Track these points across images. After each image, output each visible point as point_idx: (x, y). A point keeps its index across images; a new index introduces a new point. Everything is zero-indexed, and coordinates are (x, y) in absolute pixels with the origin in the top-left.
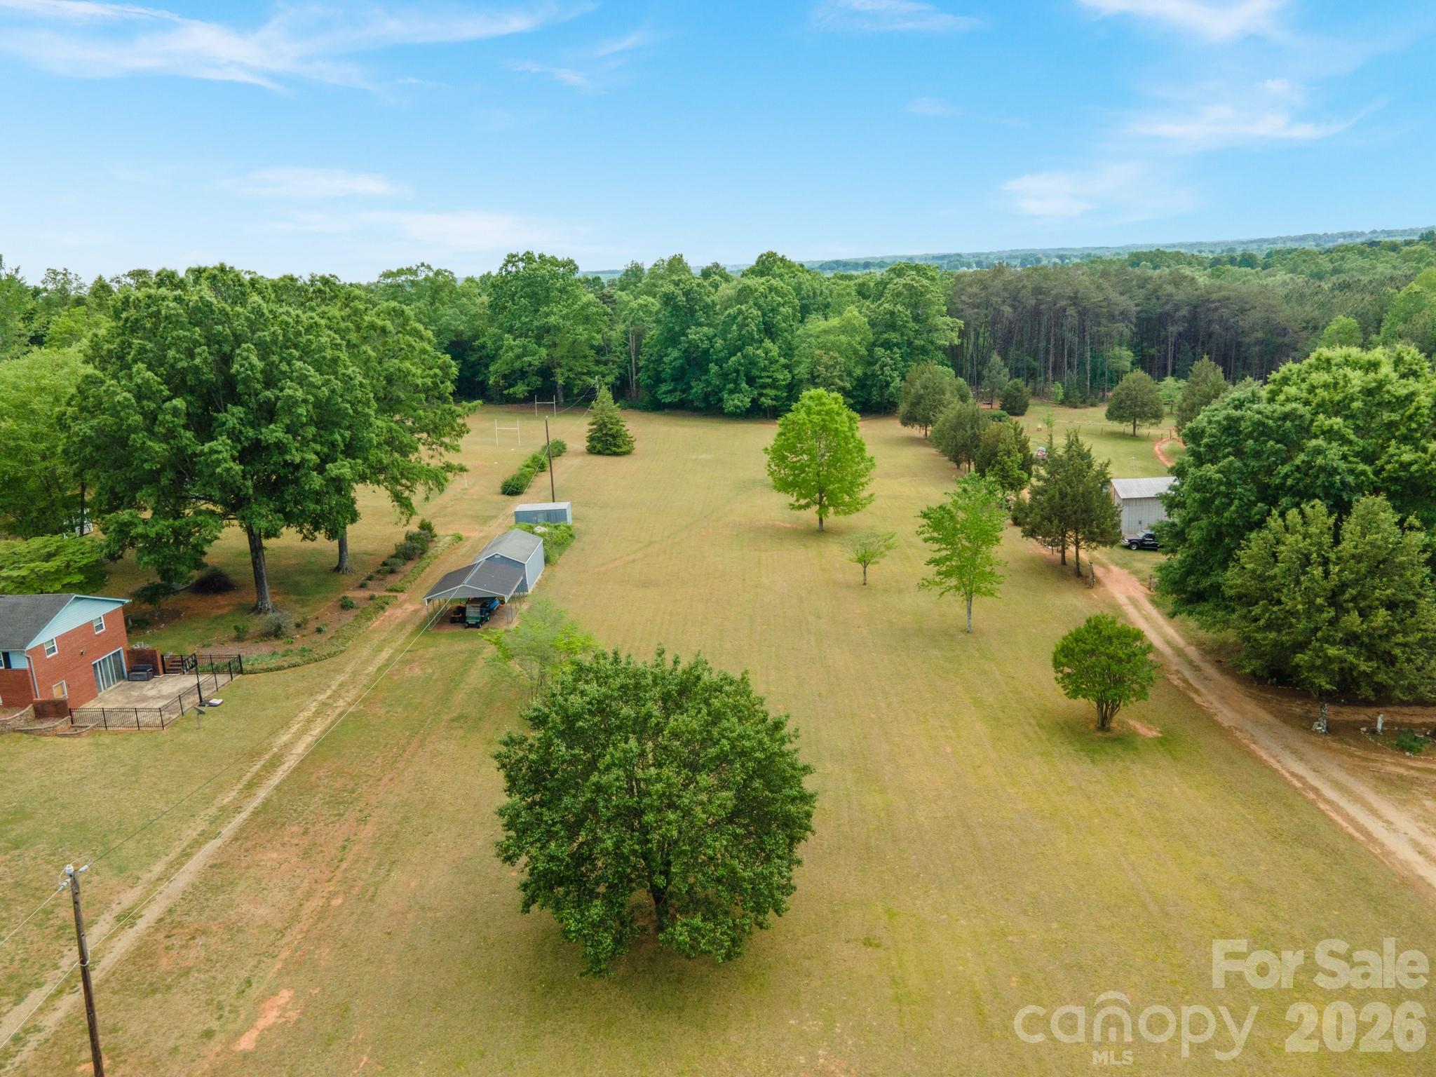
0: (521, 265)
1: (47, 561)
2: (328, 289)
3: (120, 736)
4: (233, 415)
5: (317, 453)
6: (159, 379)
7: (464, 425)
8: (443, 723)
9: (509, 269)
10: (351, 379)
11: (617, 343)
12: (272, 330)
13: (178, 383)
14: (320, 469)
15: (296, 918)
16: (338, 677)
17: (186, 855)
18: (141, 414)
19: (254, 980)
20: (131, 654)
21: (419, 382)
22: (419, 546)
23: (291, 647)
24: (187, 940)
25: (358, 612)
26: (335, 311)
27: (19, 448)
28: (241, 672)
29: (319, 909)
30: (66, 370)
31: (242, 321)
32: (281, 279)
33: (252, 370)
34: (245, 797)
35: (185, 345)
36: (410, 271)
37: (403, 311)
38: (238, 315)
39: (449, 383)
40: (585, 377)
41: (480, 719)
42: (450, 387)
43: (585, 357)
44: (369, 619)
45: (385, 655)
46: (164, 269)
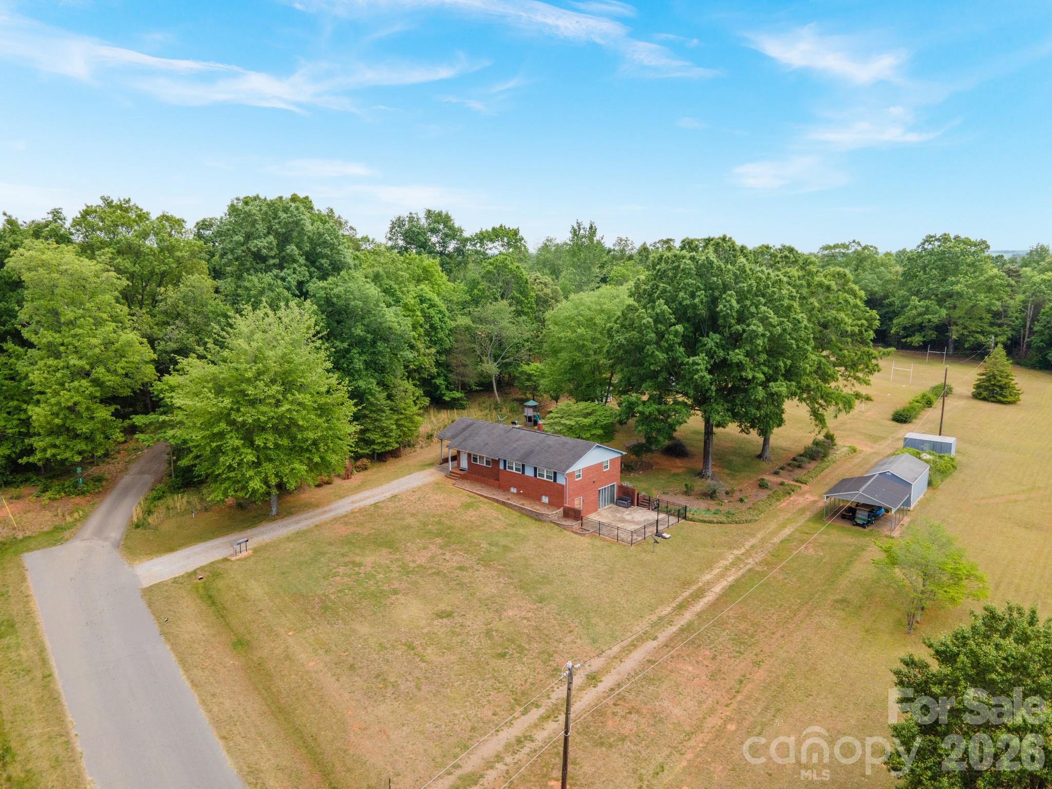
0: (937, 243)
1: (585, 418)
2: (792, 256)
3: (606, 543)
4: (712, 339)
5: (764, 373)
6: (671, 311)
7: (877, 365)
8: (829, 602)
9: (926, 247)
10: (799, 322)
11: (1013, 310)
12: (750, 283)
13: (682, 314)
14: (764, 385)
15: (699, 728)
16: (751, 540)
17: (633, 646)
18: (655, 332)
19: (666, 767)
20: (621, 487)
21: (849, 329)
22: (823, 451)
23: (721, 508)
24: (627, 713)
25: (770, 492)
26: (794, 272)
27: (584, 345)
28: (685, 518)
29: (717, 727)
30: (617, 300)
31: (731, 275)
32: (760, 247)
33: (731, 310)
34: (676, 615)
35: (691, 289)
36: (844, 246)
37: (845, 275)
38: (729, 271)
39: (871, 332)
40: (977, 335)
41: (860, 607)
42: (872, 334)
43: (981, 319)
44: (778, 500)
45: (787, 531)
46: (687, 238)
